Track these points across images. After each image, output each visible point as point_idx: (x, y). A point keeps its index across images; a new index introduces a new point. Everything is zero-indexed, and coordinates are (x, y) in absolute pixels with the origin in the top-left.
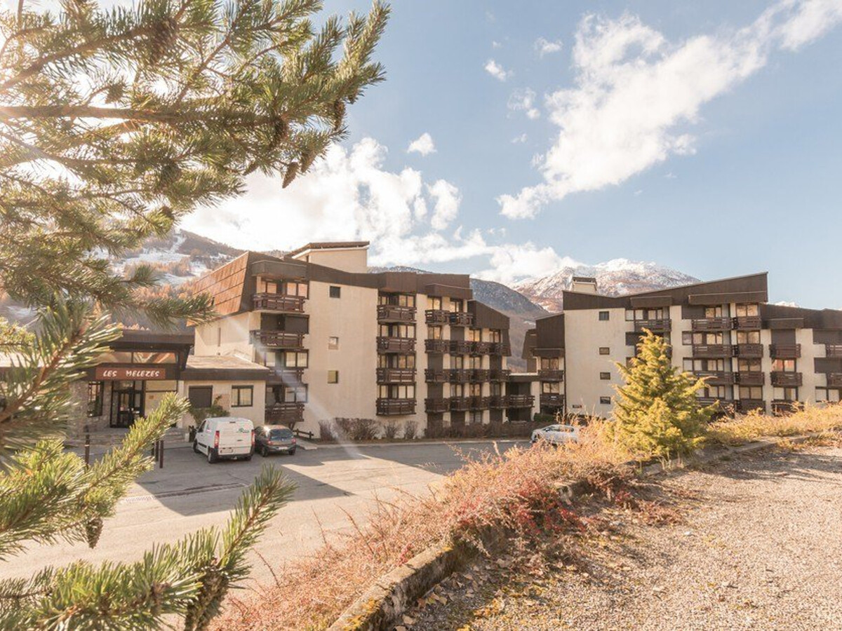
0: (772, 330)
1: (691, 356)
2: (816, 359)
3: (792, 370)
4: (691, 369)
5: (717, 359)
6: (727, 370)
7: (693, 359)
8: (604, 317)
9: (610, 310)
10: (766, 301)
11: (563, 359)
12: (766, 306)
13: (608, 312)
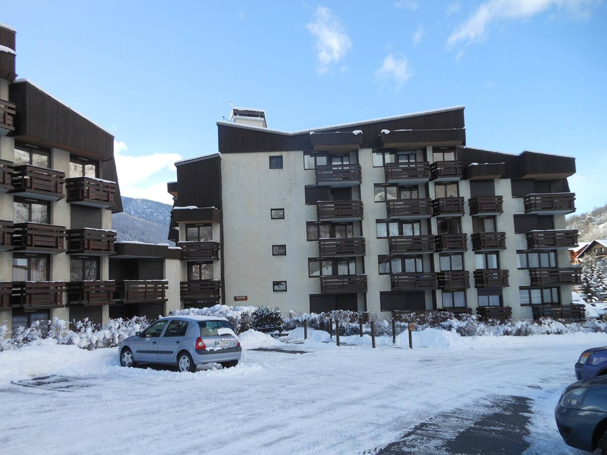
0: (471, 182)
1: (384, 216)
2: (515, 216)
3: (492, 231)
4: (385, 235)
5: (412, 222)
6: (425, 232)
7: (387, 222)
8: (277, 163)
9: (284, 154)
10: (464, 144)
11: (219, 225)
12: (463, 149)
13: (281, 157)
